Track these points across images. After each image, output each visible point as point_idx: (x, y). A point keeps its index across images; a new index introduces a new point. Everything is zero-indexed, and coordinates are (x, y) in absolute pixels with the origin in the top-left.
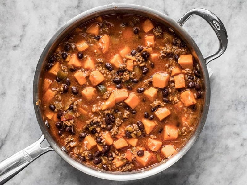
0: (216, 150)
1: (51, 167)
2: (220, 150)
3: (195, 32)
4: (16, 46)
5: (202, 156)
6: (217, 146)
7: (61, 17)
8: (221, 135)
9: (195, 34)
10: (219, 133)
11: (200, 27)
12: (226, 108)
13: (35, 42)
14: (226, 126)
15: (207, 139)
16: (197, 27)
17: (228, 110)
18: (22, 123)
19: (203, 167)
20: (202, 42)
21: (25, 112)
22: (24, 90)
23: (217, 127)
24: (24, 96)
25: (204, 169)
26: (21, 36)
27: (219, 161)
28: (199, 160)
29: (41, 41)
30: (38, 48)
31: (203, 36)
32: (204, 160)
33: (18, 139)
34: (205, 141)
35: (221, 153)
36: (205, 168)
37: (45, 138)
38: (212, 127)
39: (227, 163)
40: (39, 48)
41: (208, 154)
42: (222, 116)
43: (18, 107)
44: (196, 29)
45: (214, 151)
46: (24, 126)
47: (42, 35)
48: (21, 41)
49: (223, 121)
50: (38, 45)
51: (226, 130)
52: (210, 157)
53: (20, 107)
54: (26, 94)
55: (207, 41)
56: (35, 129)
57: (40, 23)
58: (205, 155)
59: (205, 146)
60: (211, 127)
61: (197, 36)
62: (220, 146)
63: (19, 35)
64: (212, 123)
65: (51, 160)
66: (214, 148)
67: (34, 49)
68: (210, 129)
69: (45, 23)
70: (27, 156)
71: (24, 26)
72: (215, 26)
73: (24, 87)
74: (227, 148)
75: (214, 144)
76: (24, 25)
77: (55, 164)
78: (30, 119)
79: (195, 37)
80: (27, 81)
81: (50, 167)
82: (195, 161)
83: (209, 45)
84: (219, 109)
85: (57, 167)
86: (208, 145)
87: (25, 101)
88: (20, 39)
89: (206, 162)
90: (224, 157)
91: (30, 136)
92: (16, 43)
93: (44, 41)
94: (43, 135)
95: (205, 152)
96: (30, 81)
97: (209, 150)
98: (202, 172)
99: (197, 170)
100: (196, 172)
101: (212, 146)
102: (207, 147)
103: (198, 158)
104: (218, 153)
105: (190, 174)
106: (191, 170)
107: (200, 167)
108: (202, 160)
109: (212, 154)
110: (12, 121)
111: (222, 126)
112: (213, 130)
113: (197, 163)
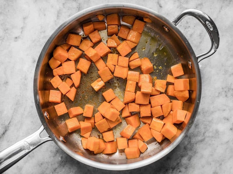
0: (207, 134)
1: (52, 151)
2: (211, 134)
3: (187, 23)
4: (17, 37)
5: (193, 140)
6: (208, 130)
7: (60, 10)
8: (212, 120)
9: (187, 25)
10: (210, 118)
12: (217, 94)
13: (35, 34)
14: (216, 111)
15: (198, 124)
17: (218, 96)
18: (25, 110)
19: (195, 150)
20: (194, 32)
21: (26, 100)
22: (26, 79)
23: (208, 112)
24: (25, 85)
25: (195, 152)
26: (22, 28)
27: (210, 145)
29: (41, 33)
30: (38, 39)
32: (196, 144)
34: (197, 126)
35: (212, 137)
36: (197, 151)
38: (203, 112)
39: (217, 146)
40: (40, 39)
41: (200, 138)
42: (213, 102)
43: (20, 96)
44: (188, 21)
45: (205, 135)
46: (26, 113)
47: (41, 27)
48: (21, 32)
49: (213, 107)
50: (38, 36)
51: (216, 115)
53: (22, 96)
54: (27, 83)
57: (39, 16)
58: (197, 139)
59: (197, 130)
61: (189, 26)
62: (211, 130)
63: (20, 27)
64: (203, 109)
66: (205, 132)
67: (35, 40)
68: (202, 114)
69: (45, 15)
71: (25, 18)
73: (25, 76)
74: (217, 132)
76: (24, 17)
77: (56, 148)
79: (188, 28)
80: (28, 71)
82: (188, 144)
84: (210, 96)
86: (200, 129)
87: (26, 89)
89: (198, 145)
90: (214, 140)
91: (32, 122)
92: (17, 35)
93: (44, 33)
95: (197, 136)
96: (32, 70)
97: (200, 134)
98: (194, 155)
99: (189, 153)
100: (188, 155)
101: (203, 131)
102: (199, 131)
103: (190, 142)
104: (209, 137)
105: (182, 157)
106: (184, 153)
107: (192, 150)
108: (194, 143)
109: (203, 138)
110: (15, 109)
111: (213, 112)
112: (205, 115)
113: (189, 146)
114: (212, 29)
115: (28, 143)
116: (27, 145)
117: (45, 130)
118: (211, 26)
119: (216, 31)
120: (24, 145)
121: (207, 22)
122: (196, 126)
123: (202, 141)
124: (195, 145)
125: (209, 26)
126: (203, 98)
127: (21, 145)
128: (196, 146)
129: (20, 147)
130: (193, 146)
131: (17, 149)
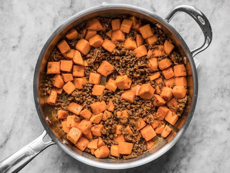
0: (205, 135)
1: (54, 158)
2: (208, 135)
3: (181, 26)
4: (15, 46)
5: (192, 142)
6: (206, 131)
7: (56, 18)
8: (209, 120)
9: (181, 28)
10: (207, 119)
11: (186, 21)
12: (213, 95)
13: (32, 42)
14: (213, 112)
15: (196, 126)
16: (183, 21)
17: (215, 97)
18: (25, 118)
19: (193, 151)
20: (188, 35)
21: (26, 108)
22: (25, 88)
23: (205, 114)
24: (25, 93)
25: (194, 153)
26: (19, 37)
27: (208, 145)
28: (190, 145)
29: (38, 41)
30: (35, 47)
31: (189, 29)
32: (195, 145)
33: (22, 133)
35: (210, 138)
36: (196, 152)
37: (47, 133)
39: (216, 147)
40: (37, 47)
41: (198, 139)
42: (210, 103)
43: (20, 104)
44: (182, 23)
45: (203, 136)
46: (26, 121)
47: (38, 35)
48: (19, 41)
49: (210, 108)
50: (35, 45)
51: (214, 116)
52: (200, 142)
53: (22, 104)
54: (27, 91)
55: (193, 34)
56: (37, 123)
57: (36, 24)
58: (195, 141)
59: (195, 132)
60: (199, 114)
61: (183, 29)
62: (208, 131)
63: (18, 36)
64: (200, 110)
65: (53, 151)
66: (203, 133)
67: (32, 49)
68: (198, 116)
69: (41, 24)
70: (31, 151)
71: (21, 28)
72: (200, 21)
73: (25, 84)
74: (215, 132)
75: (203, 129)
76: (21, 26)
77: (57, 155)
78: (32, 114)
79: (182, 31)
80: (27, 79)
81: (52, 158)
82: (186, 146)
83: (195, 37)
84: (207, 97)
85: (59, 158)
86: (198, 131)
87: (26, 98)
88: (18, 40)
89: (196, 146)
90: (212, 141)
91: (33, 130)
93: (41, 41)
94: (45, 130)
95: (195, 137)
96: (30, 78)
97: (198, 135)
98: (193, 156)
99: (188, 155)
100: (187, 156)
101: (201, 132)
102: (197, 133)
103: (188, 143)
104: (207, 137)
105: (181, 158)
106: (183, 154)
107: (190, 151)
108: (192, 145)
109: (201, 139)
110: (15, 117)
111: (210, 113)
112: (202, 116)
113: (187, 148)
114: (204, 24)
115: (33, 149)
116: (31, 150)
117: (47, 134)
118: (203, 20)
119: (208, 25)
120: (29, 151)
121: (199, 17)
122: (194, 127)
123: (201, 142)
124: (193, 146)
125: (201, 20)
126: (199, 99)
127: (26, 151)
128: (195, 147)
129: (25, 153)
130: (192, 147)
131: (22, 155)
